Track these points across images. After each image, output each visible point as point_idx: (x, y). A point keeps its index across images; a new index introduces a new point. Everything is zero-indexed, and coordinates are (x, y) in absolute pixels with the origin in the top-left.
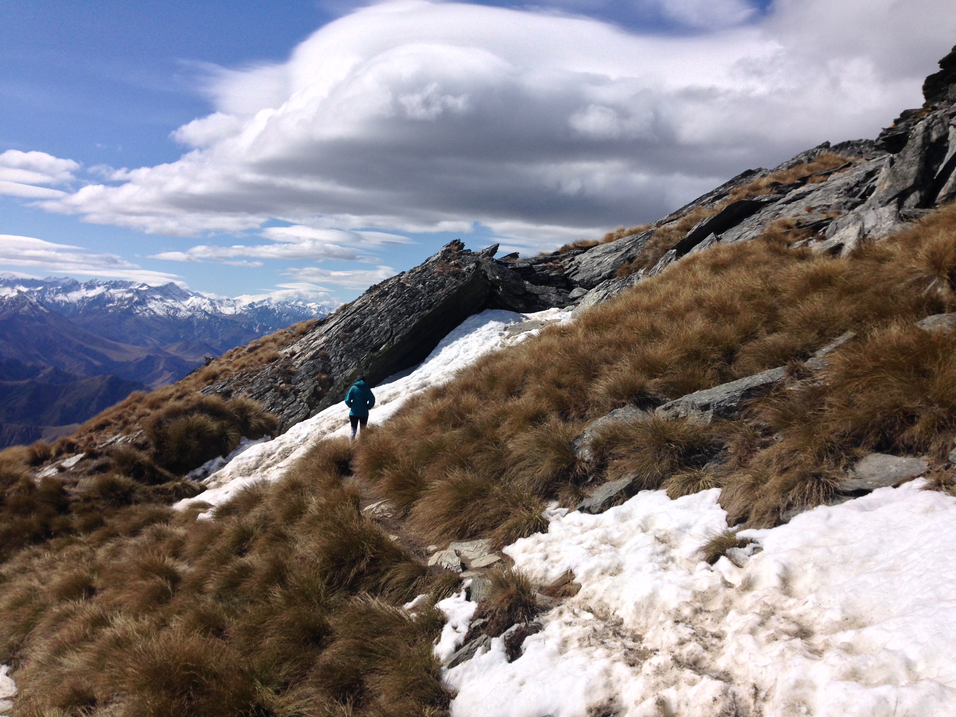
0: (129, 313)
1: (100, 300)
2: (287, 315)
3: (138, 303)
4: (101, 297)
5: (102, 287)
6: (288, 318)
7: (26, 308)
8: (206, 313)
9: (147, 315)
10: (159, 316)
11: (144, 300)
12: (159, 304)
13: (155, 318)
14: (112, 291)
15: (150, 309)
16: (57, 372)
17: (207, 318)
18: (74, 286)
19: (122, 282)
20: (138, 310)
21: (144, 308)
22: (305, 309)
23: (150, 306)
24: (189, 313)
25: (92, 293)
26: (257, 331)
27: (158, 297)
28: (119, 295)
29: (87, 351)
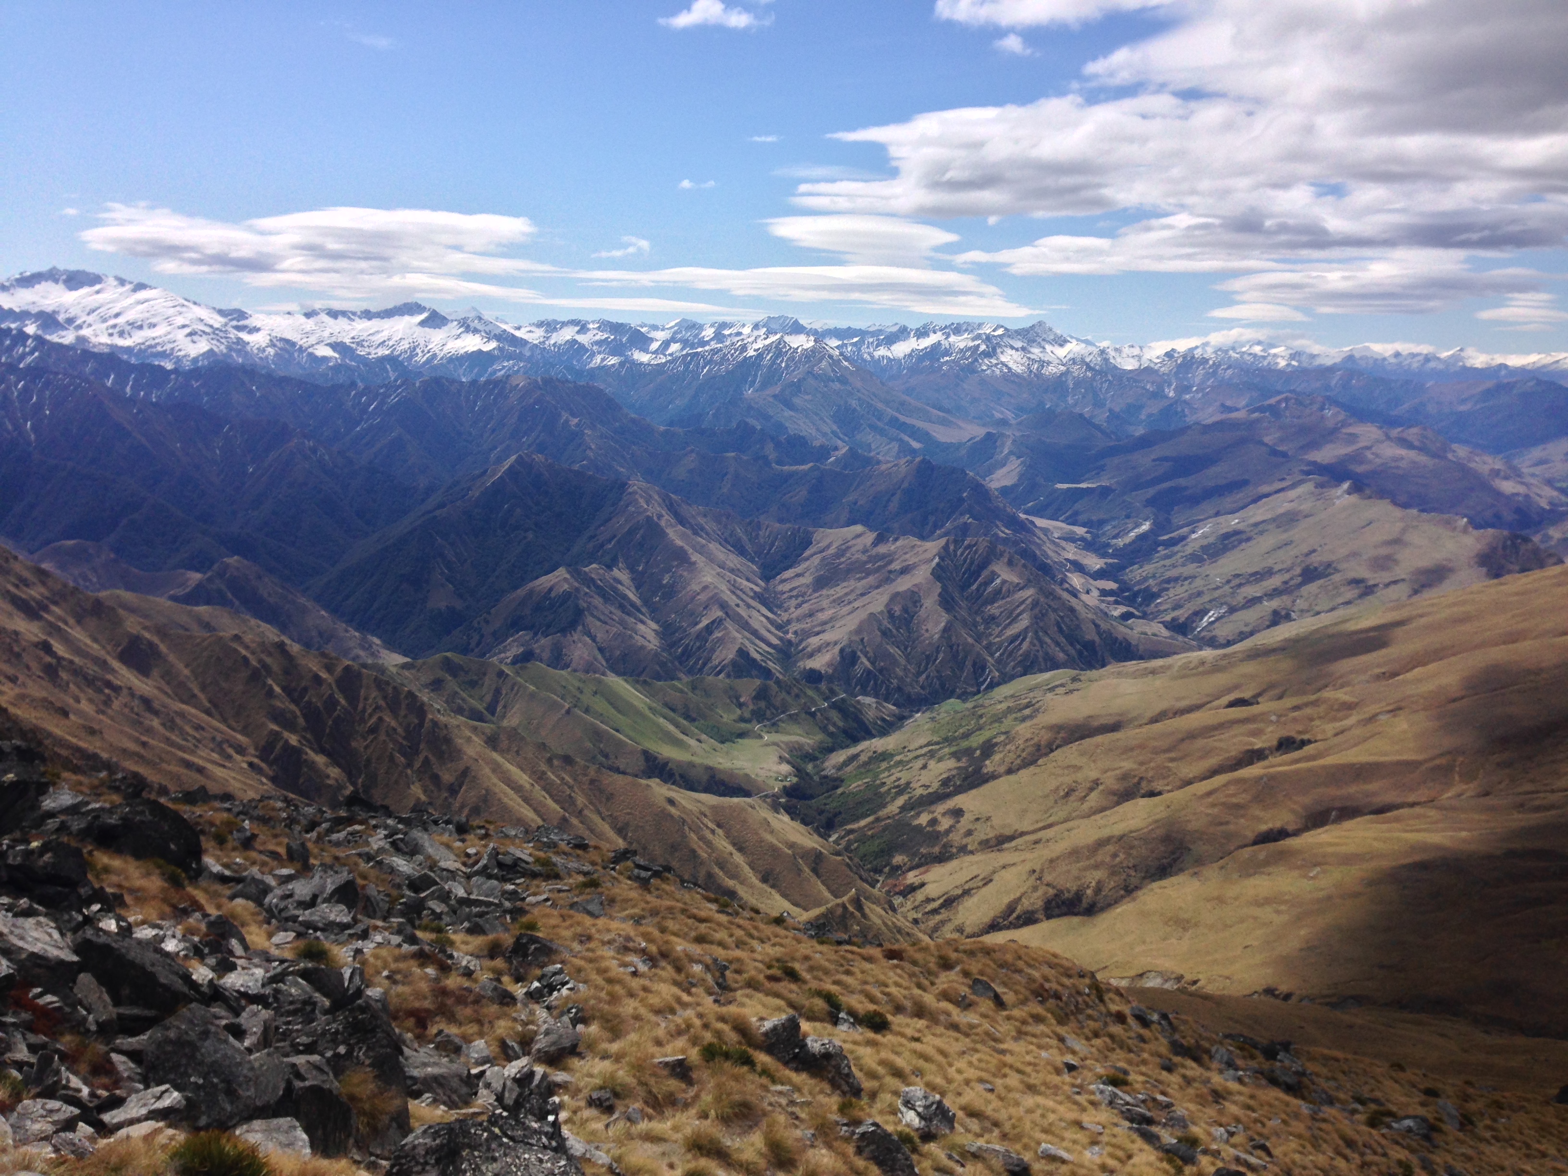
0: (971, 369)
1: (935, 351)
2: (1229, 367)
3: (987, 355)
4: (936, 346)
5: (939, 334)
6: (1230, 372)
7: (824, 364)
8: (1089, 367)
9: (998, 372)
10: (1017, 375)
11: (994, 349)
12: (1017, 355)
13: (1010, 377)
14: (953, 339)
15: (1003, 363)
16: (853, 453)
17: (1089, 374)
18: (902, 334)
19: (968, 324)
20: (985, 364)
21: (994, 361)
22: (1264, 358)
23: (1003, 358)
24: (1063, 368)
25: (926, 343)
26: (1172, 394)
27: (1019, 344)
28: (962, 345)
29: (903, 427)
